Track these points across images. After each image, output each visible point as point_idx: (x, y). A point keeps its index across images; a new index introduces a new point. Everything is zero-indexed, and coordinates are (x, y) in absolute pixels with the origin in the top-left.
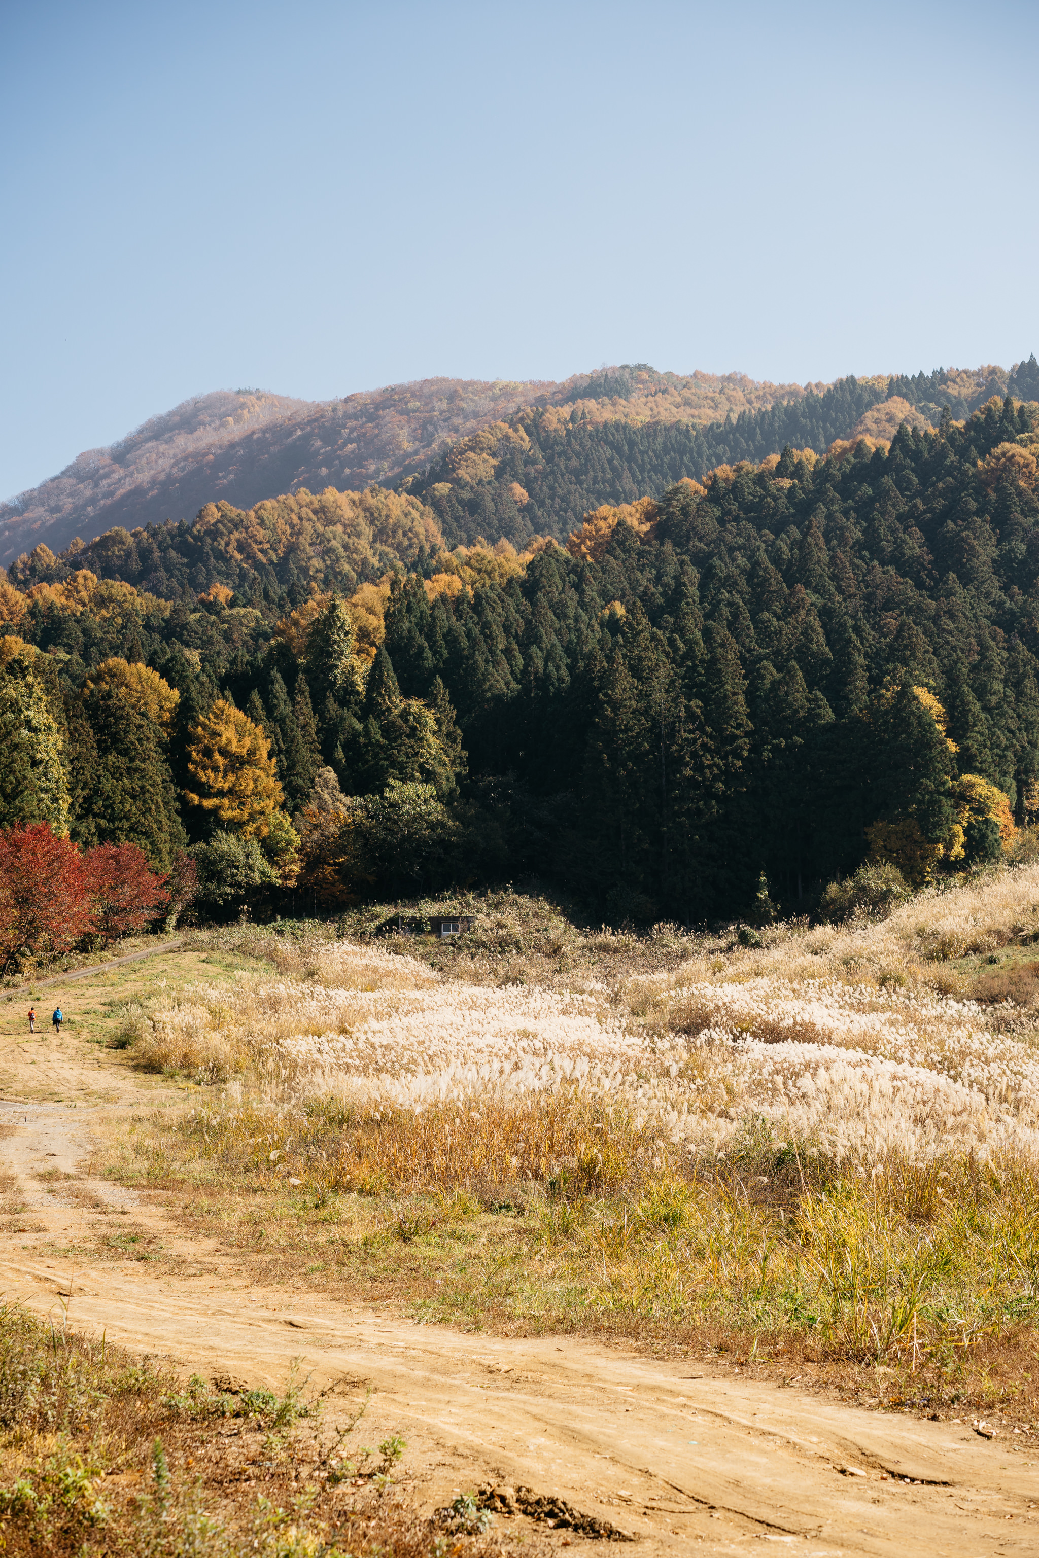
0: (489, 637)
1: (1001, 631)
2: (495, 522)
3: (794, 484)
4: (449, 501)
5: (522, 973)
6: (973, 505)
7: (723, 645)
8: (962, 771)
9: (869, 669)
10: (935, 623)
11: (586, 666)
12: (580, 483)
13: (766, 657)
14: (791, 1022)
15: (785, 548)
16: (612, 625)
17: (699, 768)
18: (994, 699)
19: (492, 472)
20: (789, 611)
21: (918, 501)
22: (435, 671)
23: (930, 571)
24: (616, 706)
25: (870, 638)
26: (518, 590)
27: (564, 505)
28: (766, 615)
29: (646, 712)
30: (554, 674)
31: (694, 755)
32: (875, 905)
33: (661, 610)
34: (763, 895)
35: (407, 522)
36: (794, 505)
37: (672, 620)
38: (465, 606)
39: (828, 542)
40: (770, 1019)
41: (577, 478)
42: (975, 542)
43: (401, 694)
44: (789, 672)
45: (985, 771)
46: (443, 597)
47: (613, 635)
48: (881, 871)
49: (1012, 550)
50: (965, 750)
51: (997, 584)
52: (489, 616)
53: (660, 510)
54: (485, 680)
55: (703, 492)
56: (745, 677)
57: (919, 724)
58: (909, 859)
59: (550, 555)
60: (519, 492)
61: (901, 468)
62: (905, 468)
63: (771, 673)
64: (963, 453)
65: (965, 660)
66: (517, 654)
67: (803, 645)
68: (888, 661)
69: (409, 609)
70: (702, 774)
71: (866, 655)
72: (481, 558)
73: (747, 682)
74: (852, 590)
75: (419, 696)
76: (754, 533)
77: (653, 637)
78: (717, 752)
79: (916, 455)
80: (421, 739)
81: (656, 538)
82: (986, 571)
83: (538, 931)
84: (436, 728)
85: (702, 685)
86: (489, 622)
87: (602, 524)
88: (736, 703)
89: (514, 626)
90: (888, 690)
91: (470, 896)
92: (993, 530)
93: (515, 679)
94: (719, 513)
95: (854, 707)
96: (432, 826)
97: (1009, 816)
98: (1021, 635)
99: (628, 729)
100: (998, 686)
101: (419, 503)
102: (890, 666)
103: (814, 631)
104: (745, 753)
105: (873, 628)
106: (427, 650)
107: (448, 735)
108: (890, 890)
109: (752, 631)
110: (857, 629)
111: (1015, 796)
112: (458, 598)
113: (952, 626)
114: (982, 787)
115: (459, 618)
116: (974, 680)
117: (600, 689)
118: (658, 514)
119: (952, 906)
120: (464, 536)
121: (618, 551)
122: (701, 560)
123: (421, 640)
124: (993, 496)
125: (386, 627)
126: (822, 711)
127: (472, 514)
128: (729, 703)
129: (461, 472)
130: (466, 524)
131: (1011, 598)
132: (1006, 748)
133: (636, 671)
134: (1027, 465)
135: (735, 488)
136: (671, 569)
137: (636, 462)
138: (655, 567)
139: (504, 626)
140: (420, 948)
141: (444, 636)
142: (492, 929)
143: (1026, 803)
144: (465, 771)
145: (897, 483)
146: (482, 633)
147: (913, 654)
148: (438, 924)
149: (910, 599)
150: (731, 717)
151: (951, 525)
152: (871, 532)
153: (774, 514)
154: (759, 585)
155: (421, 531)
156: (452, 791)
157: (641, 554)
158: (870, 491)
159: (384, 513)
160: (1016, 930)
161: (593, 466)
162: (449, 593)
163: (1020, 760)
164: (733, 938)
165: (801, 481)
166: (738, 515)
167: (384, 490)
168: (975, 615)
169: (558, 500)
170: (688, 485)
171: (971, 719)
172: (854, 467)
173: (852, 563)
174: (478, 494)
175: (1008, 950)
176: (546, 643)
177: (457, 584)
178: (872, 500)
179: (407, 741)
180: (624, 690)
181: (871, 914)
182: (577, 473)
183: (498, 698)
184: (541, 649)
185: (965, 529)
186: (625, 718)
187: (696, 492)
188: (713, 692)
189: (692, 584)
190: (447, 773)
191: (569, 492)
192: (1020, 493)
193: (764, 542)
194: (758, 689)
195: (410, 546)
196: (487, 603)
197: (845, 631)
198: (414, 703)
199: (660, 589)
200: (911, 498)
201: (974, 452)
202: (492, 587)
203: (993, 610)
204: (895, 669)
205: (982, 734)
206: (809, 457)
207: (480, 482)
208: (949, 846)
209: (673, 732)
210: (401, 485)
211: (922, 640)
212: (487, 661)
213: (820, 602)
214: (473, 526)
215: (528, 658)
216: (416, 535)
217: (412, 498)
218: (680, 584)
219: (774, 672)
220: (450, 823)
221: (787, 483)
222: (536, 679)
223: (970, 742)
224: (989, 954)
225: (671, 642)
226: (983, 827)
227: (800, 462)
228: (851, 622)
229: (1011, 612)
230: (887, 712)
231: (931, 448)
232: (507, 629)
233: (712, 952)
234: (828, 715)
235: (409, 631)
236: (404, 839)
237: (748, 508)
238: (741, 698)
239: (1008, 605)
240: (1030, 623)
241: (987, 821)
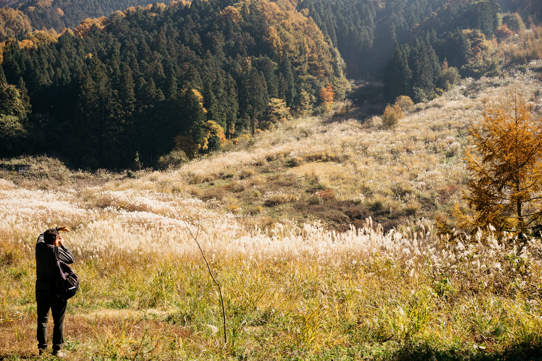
0: (41, 64)
1: (224, 71)
2: (51, 22)
3: (157, 15)
4: (34, 13)
5: (47, 186)
6: (217, 27)
7: (126, 71)
8: (208, 119)
9: (177, 82)
10: (202, 67)
11: (77, 76)
12: (83, 10)
13: (142, 76)
14: (139, 204)
15: (151, 38)
16: (88, 61)
17: (116, 114)
18: (220, 95)
19: (51, 4)
20: (152, 60)
21: (199, 24)
22: (21, 75)
23: (201, 49)
24: (87, 91)
25: (179, 71)
26: (54, 47)
27: (77, 17)
28: (143, 61)
29: (97, 94)
30: (65, 78)
31: (114, 109)
32: (176, 164)
33: (106, 57)
34: (137, 160)
35: (18, 20)
36: (156, 22)
37: (109, 61)
38: (34, 52)
39: (167, 36)
40: (132, 203)
41: (82, 8)
42: (217, 40)
43: (7, 83)
44: (150, 82)
45: (216, 119)
46: (26, 48)
47: (88, 65)
48: (178, 153)
49: (230, 43)
50: (209, 112)
51: (224, 55)
52: (42, 56)
53: (108, 21)
54: (39, 79)
55: (124, 16)
56: (134, 83)
57: (194, 102)
58: (189, 149)
59: (67, 35)
60: (60, 11)
61: (194, 12)
62: (195, 12)
63: (143, 82)
64: (215, 8)
65: (211, 81)
66: (52, 70)
67: (155, 72)
68: (185, 79)
69: (12, 52)
70: (117, 116)
71: (177, 77)
72: (41, 35)
73: (135, 85)
74: (174, 54)
75: (13, 84)
76: (141, 32)
77: (101, 67)
78: (123, 109)
79: (199, 8)
80: (14, 100)
81: (107, 31)
82: (220, 50)
83: (55, 171)
84: (19, 96)
85: (118, 85)
86: (42, 58)
87: (87, 25)
88: (130, 92)
89: (52, 60)
90: (184, 90)
91: (30, 158)
92: (224, 36)
93: (51, 79)
94: (130, 24)
95: (172, 95)
96: (17, 132)
97: (224, 135)
98: (231, 73)
99: (91, 99)
100: (221, 90)
101: (23, 14)
102: (185, 82)
103: (159, 67)
104: (133, 110)
105: (180, 68)
106: (18, 67)
107: (25, 99)
108: (181, 159)
109: (138, 67)
110: (174, 68)
111: (226, 128)
112: (31, 49)
113: (207, 69)
114: (215, 125)
115: (32, 56)
116: (213, 87)
117: (81, 84)
118: (107, 23)
119: (201, 165)
120: (39, 26)
121: (92, 35)
122: (121, 40)
123: (16, 63)
124: (224, 24)
125: (3, 58)
126: (161, 96)
127: (42, 18)
128: (128, 92)
129: (39, 3)
130: (40, 22)
131: (229, 60)
132: (224, 112)
133: (94, 79)
134: (236, 14)
135: (136, 15)
136: (111, 43)
137: (104, 4)
138: (105, 42)
139: (48, 60)
140: (11, 176)
141: (25, 62)
142: (37, 170)
143: (230, 131)
144: (30, 112)
145: (192, 18)
146: (39, 62)
147: (193, 78)
148: (17, 167)
149: (194, 58)
150: (128, 96)
151: (209, 33)
152: (182, 34)
153: (149, 25)
154: (141, 50)
155: (23, 24)
156: (25, 119)
157: (100, 37)
158: (183, 20)
159: (9, 16)
160: (221, 174)
161: (88, 4)
162: (28, 46)
163: (228, 116)
164: (126, 175)
165: (159, 14)
166: (136, 25)
167: (10, 8)
168: (216, 65)
169: (74, 15)
170: (119, 13)
171: (212, 101)
172: (178, 10)
173: (175, 44)
174: (45, 12)
175: (218, 181)
176: (63, 67)
177: (31, 44)
178: (184, 22)
179: (8, 100)
180: (90, 85)
181: (174, 167)
182: (82, 6)
183: (44, 86)
184: (61, 69)
185: (214, 35)
186: (90, 95)
187: (122, 16)
188: (122, 87)
189: (118, 48)
190: (23, 112)
191: (79, 13)
192: (233, 24)
193: (145, 35)
194: (139, 87)
195: (19, 29)
196: (43, 52)
197: (171, 68)
198: (12, 86)
199: (107, 49)
200: (197, 23)
201: (219, 8)
202: (44, 45)
203: (222, 64)
204: (186, 82)
205: (215, 107)
206: (163, 6)
207: (46, 7)
208: (203, 145)
209: (107, 101)
210: (17, 7)
211: (197, 73)
212: (40, 72)
213: (163, 58)
214: (43, 23)
215: (56, 72)
216: (21, 25)
217: (20, 12)
218: (113, 48)
219: (145, 82)
220: (24, 131)
221: (154, 15)
222: (58, 80)
223: (211, 109)
224: (211, 182)
225: (108, 69)
226: (214, 138)
227: (159, 8)
228: (173, 65)
229: (228, 65)
230: (183, 98)
231: (205, 6)
232: (49, 61)
233: (117, 179)
234: (163, 97)
235: (12, 60)
236: (7, 136)
237: (140, 23)
238: (132, 90)
239: (227, 62)
240: (234, 69)
241: (216, 137)
